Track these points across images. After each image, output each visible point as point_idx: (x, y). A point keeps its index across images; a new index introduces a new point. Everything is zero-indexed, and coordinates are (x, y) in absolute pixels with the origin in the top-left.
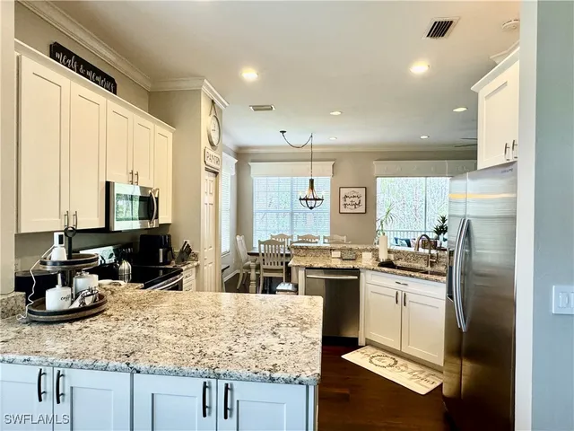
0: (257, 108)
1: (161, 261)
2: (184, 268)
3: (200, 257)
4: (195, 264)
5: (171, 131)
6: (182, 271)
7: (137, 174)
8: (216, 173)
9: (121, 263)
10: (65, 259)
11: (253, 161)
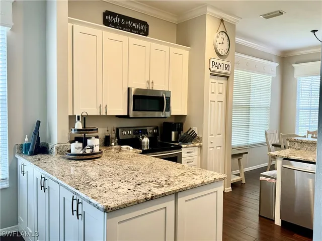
0: (268, 16)
1: (173, 140)
2: (183, 146)
3: (203, 140)
4: (198, 144)
5: (187, 50)
6: (181, 147)
7: (153, 82)
8: (227, 77)
9: (143, 138)
10: (81, 128)
11: (297, 63)
